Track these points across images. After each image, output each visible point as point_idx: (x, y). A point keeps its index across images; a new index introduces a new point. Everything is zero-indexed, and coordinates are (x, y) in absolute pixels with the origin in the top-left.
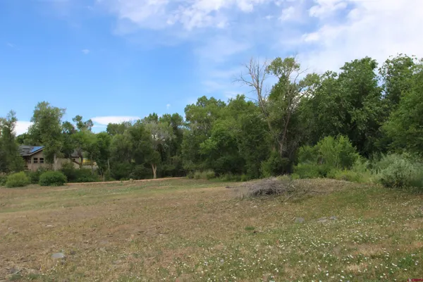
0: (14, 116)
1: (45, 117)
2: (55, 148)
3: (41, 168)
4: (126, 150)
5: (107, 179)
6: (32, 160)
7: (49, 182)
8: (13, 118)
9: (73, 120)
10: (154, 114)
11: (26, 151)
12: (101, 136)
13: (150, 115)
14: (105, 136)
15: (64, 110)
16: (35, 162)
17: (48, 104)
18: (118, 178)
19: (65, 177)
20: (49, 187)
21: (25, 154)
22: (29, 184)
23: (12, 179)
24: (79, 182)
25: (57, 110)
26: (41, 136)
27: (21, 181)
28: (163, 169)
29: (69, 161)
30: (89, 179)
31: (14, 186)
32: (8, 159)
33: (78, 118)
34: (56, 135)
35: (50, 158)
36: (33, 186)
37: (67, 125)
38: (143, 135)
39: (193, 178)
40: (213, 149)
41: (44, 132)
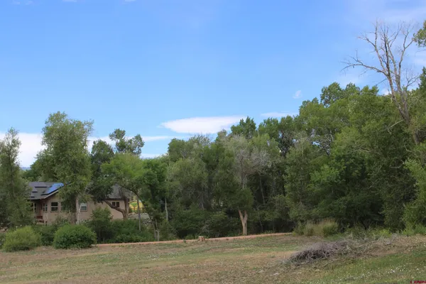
0: (15, 138)
1: (61, 138)
2: (77, 188)
3: (59, 220)
4: (198, 186)
5: (165, 238)
6: (49, 207)
7: (69, 243)
8: (13, 141)
9: (111, 136)
10: (248, 120)
11: (41, 190)
12: (150, 164)
13: (242, 121)
14: (157, 165)
15: (90, 124)
16: (53, 209)
17: (64, 116)
18: (182, 234)
19: (94, 234)
20: (68, 250)
21: (38, 197)
22: (38, 245)
23: (13, 238)
24: (117, 242)
25: (79, 125)
26: (56, 169)
27: (25, 241)
28: (258, 218)
29: (104, 206)
30: (134, 238)
31: (15, 249)
32: (10, 206)
33: (119, 134)
34: (77, 166)
35: (70, 203)
36: (44, 248)
37: (101, 146)
38: (220, 160)
39: (302, 233)
40: (332, 183)
41: (59, 161)
